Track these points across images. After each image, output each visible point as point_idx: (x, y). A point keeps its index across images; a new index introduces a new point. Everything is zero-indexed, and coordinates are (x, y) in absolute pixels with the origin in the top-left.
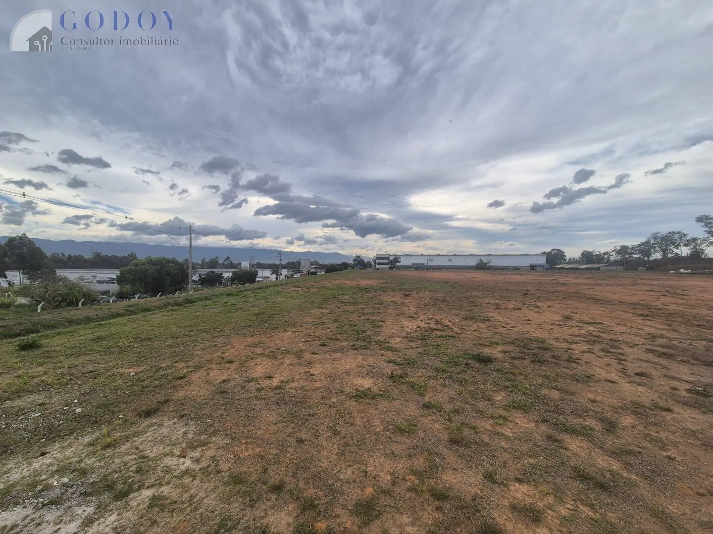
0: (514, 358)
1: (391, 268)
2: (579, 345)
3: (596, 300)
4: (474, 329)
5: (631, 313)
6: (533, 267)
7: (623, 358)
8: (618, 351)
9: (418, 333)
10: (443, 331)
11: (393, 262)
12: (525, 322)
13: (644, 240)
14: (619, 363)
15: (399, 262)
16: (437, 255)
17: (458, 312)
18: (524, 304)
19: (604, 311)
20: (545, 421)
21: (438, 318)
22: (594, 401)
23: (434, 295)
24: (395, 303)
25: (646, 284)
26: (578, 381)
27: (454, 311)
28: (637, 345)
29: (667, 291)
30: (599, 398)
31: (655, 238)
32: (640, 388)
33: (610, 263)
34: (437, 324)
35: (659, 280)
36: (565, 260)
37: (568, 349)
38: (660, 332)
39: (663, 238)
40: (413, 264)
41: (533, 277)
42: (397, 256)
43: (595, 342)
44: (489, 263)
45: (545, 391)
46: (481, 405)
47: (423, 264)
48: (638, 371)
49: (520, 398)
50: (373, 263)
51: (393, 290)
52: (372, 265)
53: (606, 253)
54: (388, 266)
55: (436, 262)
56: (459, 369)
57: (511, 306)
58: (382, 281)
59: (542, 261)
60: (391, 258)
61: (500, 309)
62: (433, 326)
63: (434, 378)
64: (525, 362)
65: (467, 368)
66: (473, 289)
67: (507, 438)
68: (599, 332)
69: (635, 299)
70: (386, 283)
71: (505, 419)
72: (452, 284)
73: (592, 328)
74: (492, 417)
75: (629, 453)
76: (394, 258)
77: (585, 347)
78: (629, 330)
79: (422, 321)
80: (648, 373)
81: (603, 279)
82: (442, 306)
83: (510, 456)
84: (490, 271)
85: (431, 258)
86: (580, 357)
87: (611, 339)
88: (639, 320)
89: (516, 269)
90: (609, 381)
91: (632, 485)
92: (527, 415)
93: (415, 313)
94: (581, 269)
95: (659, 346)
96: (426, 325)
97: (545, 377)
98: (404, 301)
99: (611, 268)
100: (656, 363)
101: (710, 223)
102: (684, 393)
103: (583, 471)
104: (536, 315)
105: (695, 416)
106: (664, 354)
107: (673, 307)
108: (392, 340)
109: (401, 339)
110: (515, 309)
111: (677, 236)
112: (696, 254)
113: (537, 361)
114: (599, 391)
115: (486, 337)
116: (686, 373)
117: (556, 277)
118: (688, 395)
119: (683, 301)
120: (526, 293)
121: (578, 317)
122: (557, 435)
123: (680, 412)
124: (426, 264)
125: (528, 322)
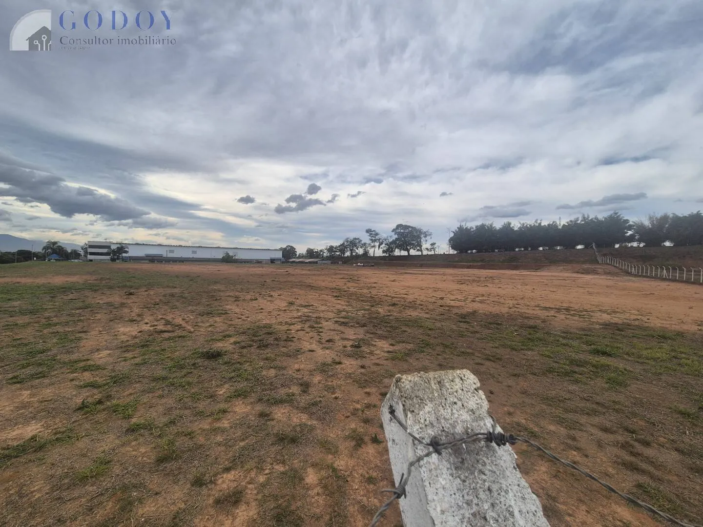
0: (244, 347)
1: (113, 260)
2: (295, 325)
3: (311, 287)
4: (209, 324)
6: (273, 261)
7: (321, 330)
8: (319, 326)
9: (137, 340)
10: (173, 332)
11: (117, 252)
12: (259, 311)
13: (341, 242)
14: (318, 335)
15: (126, 252)
16: (179, 246)
17: (195, 308)
18: (260, 295)
19: (315, 295)
20: (260, 400)
21: (169, 318)
22: (298, 370)
23: (169, 291)
24: (109, 304)
25: (341, 274)
26: (290, 356)
27: (190, 308)
28: (331, 319)
29: (351, 278)
30: (302, 366)
31: (347, 242)
32: (327, 352)
33: (323, 259)
34: (166, 324)
35: (347, 270)
36: (296, 255)
37: (288, 330)
38: (343, 307)
39: (351, 242)
40: (147, 256)
41: (271, 270)
42: (123, 245)
43: (306, 321)
44: (235, 256)
45: (264, 373)
46: (201, 406)
47: (161, 256)
48: (328, 339)
49: (242, 386)
50: (82, 253)
51: (111, 288)
52: (79, 255)
53: (321, 251)
54: (108, 257)
55: (177, 254)
56: (185, 371)
57: (249, 297)
58: (94, 277)
59: (279, 255)
60: (114, 247)
61: (239, 301)
62: (161, 327)
63: (151, 391)
64: (252, 349)
65: (194, 369)
66: (216, 283)
67: (223, 431)
68: (310, 312)
69: (334, 285)
70: (101, 279)
71: (224, 411)
72: (191, 278)
73: (306, 310)
74: (212, 414)
75: (315, 404)
76: (118, 247)
77: (299, 327)
78: (328, 308)
79: (147, 323)
80: (334, 338)
81: (318, 271)
82: (177, 304)
83: (223, 448)
84: (236, 265)
85: (172, 249)
86: (295, 336)
87: (316, 317)
88: (333, 299)
89: (259, 262)
90: (310, 351)
91: (312, 429)
92: (246, 401)
93: (139, 315)
94: (306, 263)
95: (342, 318)
96: (152, 328)
97: (267, 359)
98: (125, 301)
99: (324, 262)
100: (338, 331)
101: (371, 234)
102: (349, 348)
103: (282, 434)
104: (269, 303)
105: (352, 363)
106: (343, 323)
107: (352, 289)
108: (96, 356)
109: (109, 352)
110: (252, 300)
111: (357, 241)
112: (366, 253)
113: (263, 346)
114: (303, 361)
115: (220, 331)
116: (352, 334)
117: (287, 269)
118: (351, 349)
119: (357, 285)
120: (263, 285)
121: (298, 302)
122: (267, 410)
123: (346, 362)
124: (165, 255)
125: (262, 311)
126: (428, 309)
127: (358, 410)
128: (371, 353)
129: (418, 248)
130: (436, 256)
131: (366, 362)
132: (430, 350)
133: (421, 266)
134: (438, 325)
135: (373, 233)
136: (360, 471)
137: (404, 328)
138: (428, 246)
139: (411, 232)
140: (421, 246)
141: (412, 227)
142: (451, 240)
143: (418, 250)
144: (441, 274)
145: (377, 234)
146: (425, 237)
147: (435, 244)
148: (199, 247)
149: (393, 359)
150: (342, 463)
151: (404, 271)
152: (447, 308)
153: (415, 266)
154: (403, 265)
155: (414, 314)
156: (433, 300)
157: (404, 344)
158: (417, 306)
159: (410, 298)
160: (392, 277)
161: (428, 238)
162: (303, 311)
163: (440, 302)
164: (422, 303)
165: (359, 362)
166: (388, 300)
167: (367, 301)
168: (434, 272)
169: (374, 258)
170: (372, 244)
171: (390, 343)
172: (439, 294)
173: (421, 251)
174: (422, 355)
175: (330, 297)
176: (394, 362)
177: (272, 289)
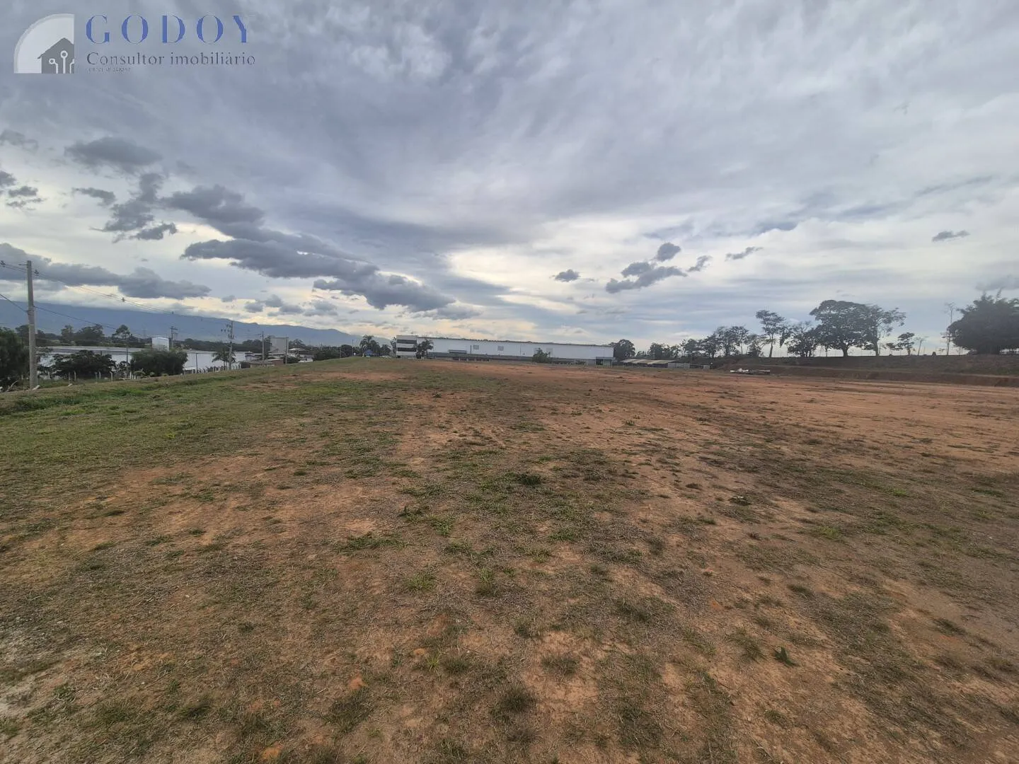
0: (566, 477)
1: (418, 357)
2: (637, 456)
3: (659, 402)
4: (523, 441)
5: (691, 417)
6: (599, 362)
7: (678, 468)
8: (675, 461)
9: (448, 450)
10: (483, 445)
11: (422, 348)
12: (584, 431)
13: (710, 334)
14: (674, 474)
15: (431, 348)
16: (484, 340)
17: (505, 419)
18: (585, 408)
19: (666, 415)
20: (592, 551)
21: (478, 428)
22: (644, 521)
23: (476, 396)
24: (419, 407)
25: (708, 385)
26: (632, 499)
27: (500, 418)
28: (693, 453)
29: (726, 393)
30: (650, 517)
31: (720, 333)
32: (690, 502)
33: (678, 360)
34: (476, 435)
35: (720, 379)
36: (634, 354)
37: (626, 461)
38: (715, 438)
39: (727, 334)
40: (451, 352)
41: (598, 374)
42: (428, 340)
43: (653, 451)
44: (549, 353)
45: (596, 515)
46: (521, 540)
47: (465, 353)
48: (690, 482)
49: (567, 526)
50: (391, 348)
51: (419, 388)
52: (390, 351)
53: (674, 348)
54: (414, 353)
55: (482, 351)
56: (499, 495)
57: (569, 410)
58: (403, 376)
59: (609, 353)
60: (419, 342)
61: (557, 414)
62: (470, 439)
63: (466, 511)
64: (579, 481)
65: (509, 494)
66: (526, 388)
67: (548, 579)
68: (659, 439)
69: (696, 401)
70: (410, 378)
71: (547, 554)
72: (500, 381)
73: (652, 436)
74: (533, 554)
75: (673, 575)
76: (424, 342)
77: (642, 459)
78: (687, 437)
79: (456, 432)
80: (699, 483)
81: (669, 378)
82: (484, 411)
83: (549, 600)
84: (550, 365)
85: (476, 344)
86: (637, 471)
87: (669, 448)
88: (696, 424)
89: (580, 363)
90: (661, 496)
91: (670, 610)
92: (575, 547)
93: (448, 422)
94: (650, 366)
95: (712, 453)
96: (461, 438)
97: (598, 497)
98: (433, 404)
99: (678, 365)
100: (707, 473)
101: (768, 319)
102: (727, 503)
103: (625, 604)
104: (597, 421)
105: (733, 526)
106: (715, 461)
107: (728, 410)
108: (411, 462)
109: (423, 459)
110: (573, 414)
111: (739, 332)
112: (754, 352)
113: (592, 478)
114: (651, 509)
115: (537, 451)
116: (732, 482)
117: (622, 375)
118: (730, 505)
119: (738, 404)
120: (588, 394)
121: (639, 423)
122: (603, 566)
123: (722, 523)
124: (469, 352)
125: (587, 430)
126: (891, 457)
127: (747, 602)
128: (770, 517)
129: (869, 343)
130: (912, 360)
131: (762, 531)
132: (899, 534)
133: (874, 377)
134: (920, 490)
135: (772, 317)
136: (756, 698)
137: (836, 486)
138: (894, 339)
139: (855, 314)
140: (875, 340)
141: (856, 305)
142: (953, 328)
143: (868, 348)
144: (924, 395)
145: (779, 319)
146: (889, 321)
147: (912, 335)
148: (506, 341)
149: (814, 534)
150: (721, 673)
151: (833, 385)
152: (941, 461)
153: (860, 377)
154: (834, 375)
155: (858, 463)
156: (905, 441)
157: (837, 513)
158: (864, 448)
159: (849, 434)
160: (808, 395)
161: (893, 324)
162: (646, 436)
163: (922, 448)
164: (876, 445)
165: (747, 528)
166: (801, 435)
167: (758, 432)
168: (905, 390)
169: (771, 360)
170: (768, 337)
171: (808, 506)
172: (918, 433)
173: (876, 349)
174: (879, 539)
175: (691, 419)
176: (816, 540)
177: (600, 401)
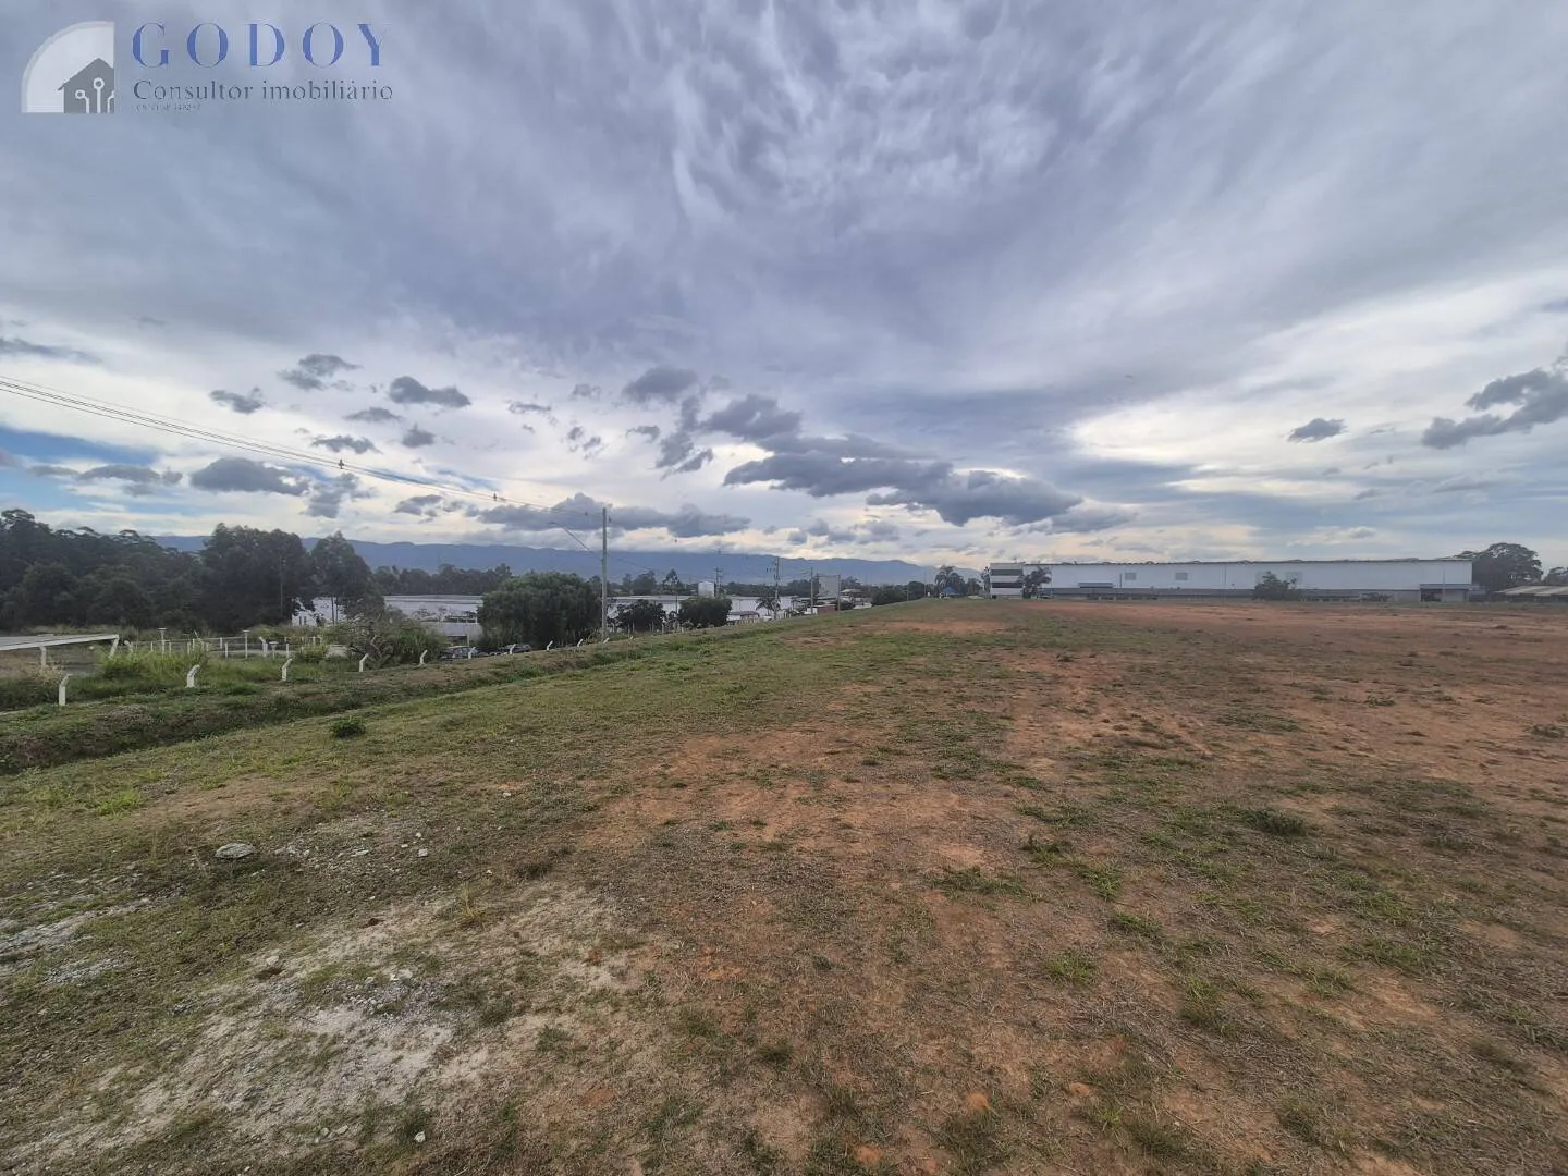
1: (1026, 595)
4: (1250, 748)
6: (1430, 595)
9: (1095, 751)
10: (1163, 748)
11: (1032, 581)
12: (1405, 739)
15: (1047, 580)
16: (1147, 563)
17: (1205, 704)
18: (1403, 691)
20: (1468, 1005)
21: (1149, 716)
23: (1138, 660)
24: (1037, 676)
27: (1193, 702)
34: (1147, 730)
36: (1537, 573)
37: (1548, 818)
40: (1084, 587)
41: (1429, 621)
42: (1043, 568)
44: (1293, 582)
45: (1469, 928)
46: (1273, 940)
47: (1109, 587)
49: (1388, 936)
50: (982, 584)
51: (1032, 646)
52: (980, 588)
54: (1018, 591)
55: (1142, 582)
56: (1208, 844)
57: (1360, 694)
58: (1004, 626)
59: (1463, 576)
60: (1027, 572)
61: (1327, 700)
62: (1136, 735)
63: (1142, 861)
64: (1408, 845)
65: (1231, 845)
66: (1246, 649)
67: (1350, 1035)
70: (1015, 629)
71: (1342, 984)
72: (1188, 636)
74: (1302, 974)
76: (1034, 572)
79: (1106, 721)
82: (1160, 688)
83: (1358, 1081)
84: (1299, 605)
85: (1132, 570)
89: (1376, 598)
93: (1089, 703)
96: (1118, 733)
97: (1469, 887)
98: (1060, 672)
104: (1442, 720)
108: (1031, 763)
109: (1052, 762)
110: (1372, 703)
113: (1445, 844)
115: (1285, 769)
117: (1505, 621)
120: (1408, 663)
122: (1509, 1050)
124: (1116, 585)
125: (1416, 738)
148: (1193, 563)
177: (1450, 678)
